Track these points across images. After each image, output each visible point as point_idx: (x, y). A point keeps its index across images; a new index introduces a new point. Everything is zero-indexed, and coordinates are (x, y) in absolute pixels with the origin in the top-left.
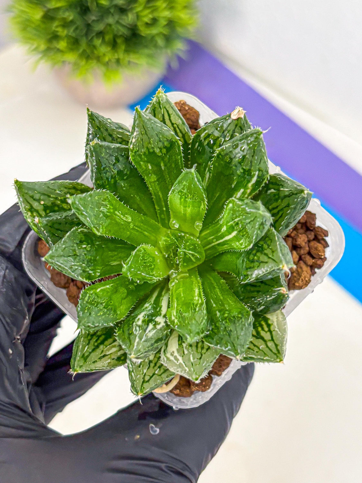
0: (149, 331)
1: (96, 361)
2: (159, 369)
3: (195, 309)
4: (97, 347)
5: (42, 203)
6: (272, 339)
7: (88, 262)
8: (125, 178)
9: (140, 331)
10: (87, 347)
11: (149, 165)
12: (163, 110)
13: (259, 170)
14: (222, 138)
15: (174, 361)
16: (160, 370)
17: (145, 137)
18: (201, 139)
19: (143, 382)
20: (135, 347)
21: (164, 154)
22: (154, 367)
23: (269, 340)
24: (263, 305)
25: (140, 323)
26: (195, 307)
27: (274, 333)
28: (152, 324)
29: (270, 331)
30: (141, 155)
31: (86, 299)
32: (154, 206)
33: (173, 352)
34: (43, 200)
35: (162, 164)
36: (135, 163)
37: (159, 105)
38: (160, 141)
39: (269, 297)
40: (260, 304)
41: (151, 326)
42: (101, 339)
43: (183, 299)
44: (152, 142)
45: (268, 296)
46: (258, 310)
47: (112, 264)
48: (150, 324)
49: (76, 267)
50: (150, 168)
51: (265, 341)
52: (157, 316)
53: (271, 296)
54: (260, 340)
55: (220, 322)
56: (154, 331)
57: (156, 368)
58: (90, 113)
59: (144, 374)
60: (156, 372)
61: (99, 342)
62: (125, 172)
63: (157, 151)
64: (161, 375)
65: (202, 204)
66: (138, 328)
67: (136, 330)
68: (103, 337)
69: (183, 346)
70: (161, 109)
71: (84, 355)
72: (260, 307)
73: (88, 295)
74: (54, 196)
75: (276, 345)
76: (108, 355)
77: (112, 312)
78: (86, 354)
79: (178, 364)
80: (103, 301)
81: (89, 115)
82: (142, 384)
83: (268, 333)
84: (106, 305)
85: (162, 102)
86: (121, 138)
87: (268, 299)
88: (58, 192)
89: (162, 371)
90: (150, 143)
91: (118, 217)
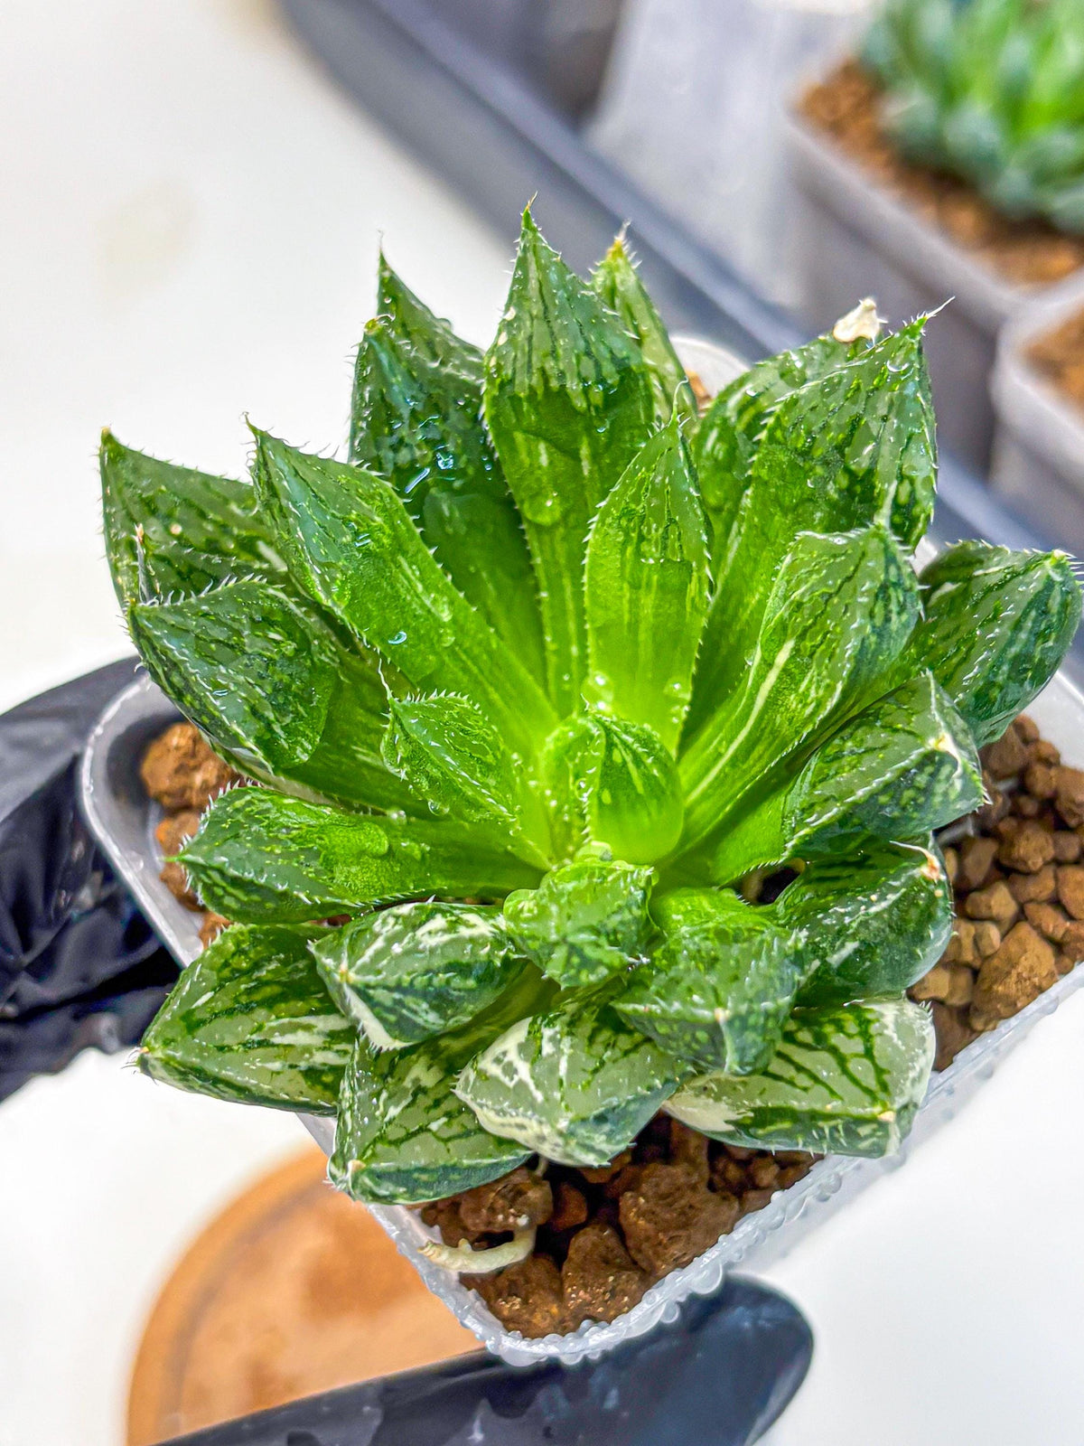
1: (230, 1048)
2: (444, 1120)
3: (603, 878)
4: (248, 1009)
5: (177, 529)
6: (868, 1053)
9: (398, 928)
10: (210, 995)
11: (542, 447)
13: (901, 478)
15: (502, 1078)
16: (448, 1124)
17: (540, 328)
18: (728, 414)
19: (379, 1140)
20: (366, 959)
21: (597, 408)
22: (428, 1109)
23: (857, 1055)
24: (854, 937)
27: (877, 1042)
29: (865, 1035)
30: (520, 399)
31: (239, 803)
32: (542, 633)
33: (506, 1053)
34: (179, 521)
35: (585, 451)
36: (497, 437)
37: (610, 297)
38: (588, 353)
39: (879, 900)
40: (841, 933)
42: (268, 991)
44: (560, 352)
45: (874, 898)
46: (835, 959)
47: (360, 757)
48: (439, 916)
50: (544, 460)
51: (842, 1061)
53: (882, 898)
54: (824, 1056)
56: (447, 937)
57: (434, 1113)
58: (387, 274)
59: (386, 1119)
60: (434, 1126)
61: (257, 997)
62: (461, 464)
63: (573, 386)
64: (449, 1139)
65: (695, 574)
66: (391, 921)
67: (384, 924)
68: (276, 989)
69: (541, 1034)
71: (189, 1014)
72: (843, 945)
74: (219, 518)
75: (879, 1072)
76: (273, 1045)
77: (317, 864)
78: (199, 1016)
79: (511, 1085)
81: (383, 283)
83: (858, 1039)
84: (301, 836)
85: (621, 288)
87: (873, 910)
89: (456, 1129)
90: (553, 353)
91: (406, 582)
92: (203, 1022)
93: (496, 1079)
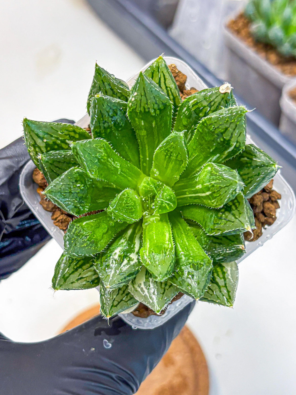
0: (124, 266)
1: (74, 282)
2: (126, 296)
3: (165, 253)
4: (76, 270)
5: (45, 140)
6: (225, 286)
7: (80, 199)
8: (120, 129)
9: (116, 265)
10: (68, 269)
11: (142, 121)
12: (161, 74)
13: (237, 142)
14: (208, 108)
15: (141, 292)
16: (127, 297)
17: (144, 98)
18: (190, 105)
19: (112, 306)
20: (111, 278)
21: (157, 115)
22: (122, 294)
23: (223, 286)
24: (222, 256)
25: (116, 257)
26: (165, 250)
27: (227, 280)
28: (126, 259)
29: (224, 278)
30: (138, 113)
31: (74, 230)
32: (139, 154)
33: (140, 284)
34: (46, 139)
35: (154, 123)
36: (130, 118)
37: (158, 69)
38: (156, 103)
40: (219, 255)
41: (126, 261)
42: (80, 263)
43: (155, 241)
44: (149, 103)
45: (228, 250)
46: (217, 259)
47: (98, 202)
48: (125, 259)
49: (70, 203)
50: (143, 124)
51: (219, 287)
52: (131, 253)
53: (230, 250)
54: (215, 285)
55: (185, 266)
56: (128, 266)
57: (124, 295)
58: (97, 68)
59: (113, 299)
60: (124, 299)
61: (78, 265)
62: (121, 124)
63: (152, 111)
64: (127, 301)
65: (184, 163)
66: (114, 262)
67: (112, 263)
68: (82, 261)
69: (149, 280)
70: (159, 73)
71: (64, 275)
72: (219, 257)
73: (75, 227)
74: (56, 136)
75: (228, 292)
76: (84, 278)
77: (94, 245)
78: (67, 276)
79: (143, 295)
80: (88, 233)
81: (96, 70)
82: (111, 308)
83: (223, 280)
84: (90, 238)
85: (161, 67)
86: (121, 93)
87: (227, 252)
88: (59, 133)
89: (129, 298)
90: (147, 104)
91: (110, 164)
92: (68, 277)
93: (139, 292)
